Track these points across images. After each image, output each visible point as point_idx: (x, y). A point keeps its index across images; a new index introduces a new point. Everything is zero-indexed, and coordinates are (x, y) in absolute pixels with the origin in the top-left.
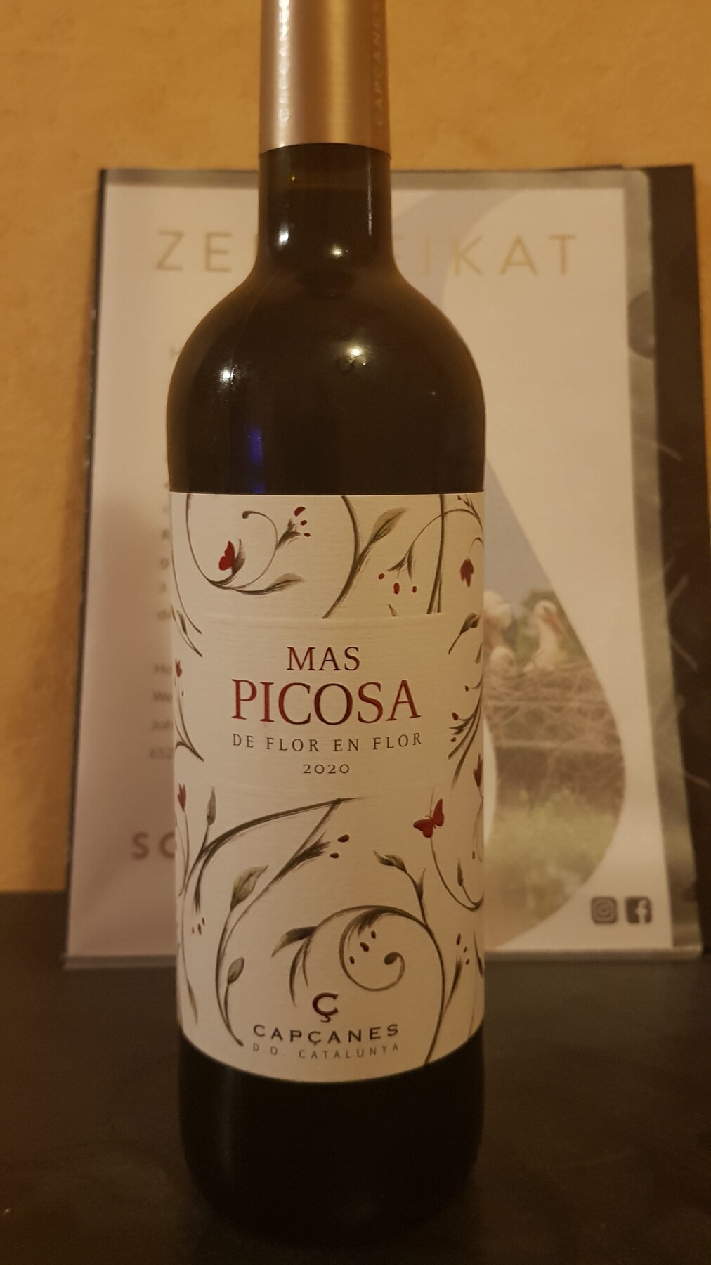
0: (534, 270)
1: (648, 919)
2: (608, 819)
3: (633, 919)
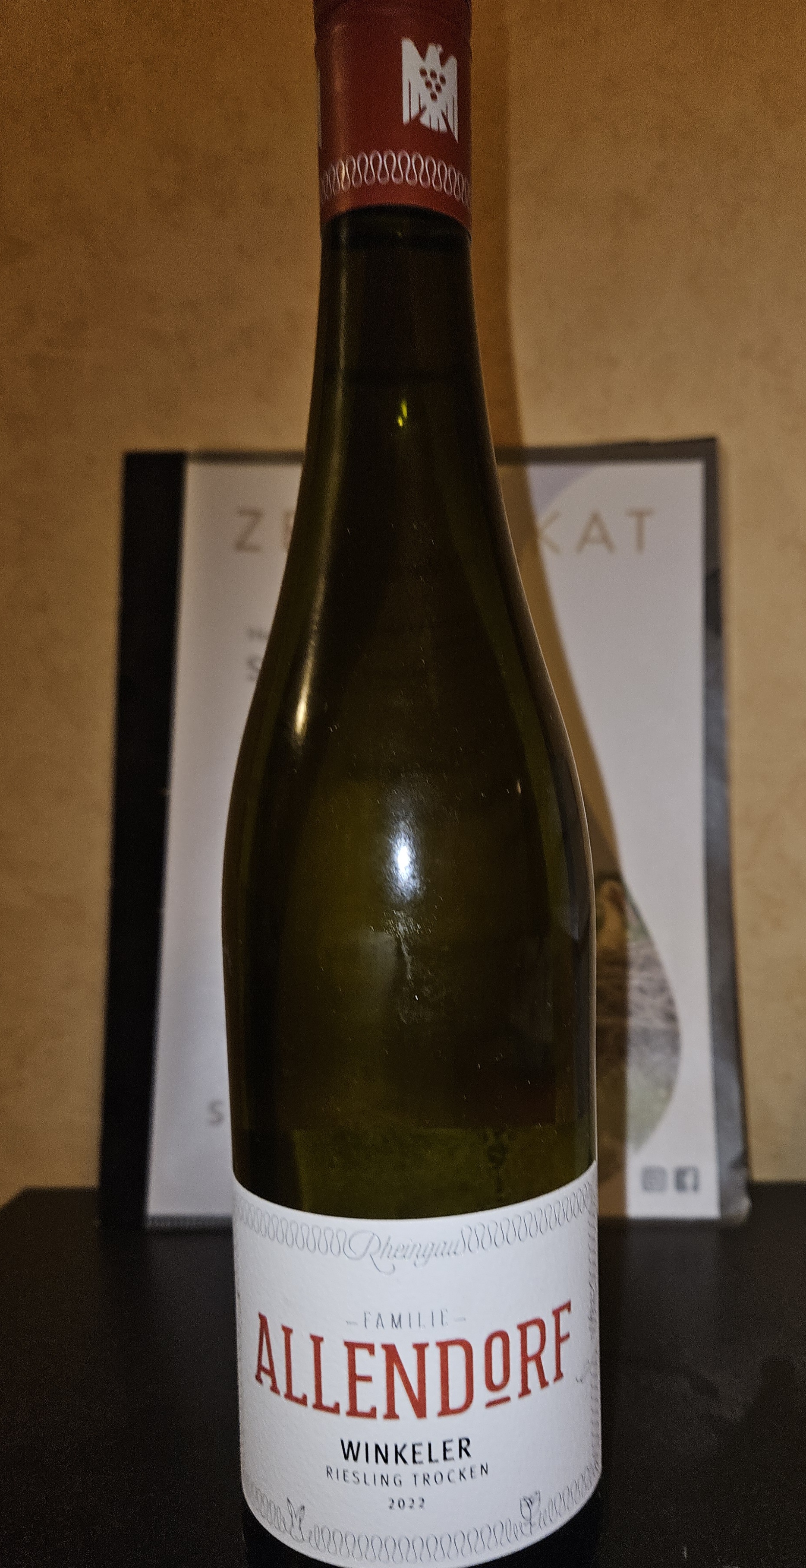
0: (611, 548)
1: (696, 1187)
2: (662, 1092)
3: (680, 1186)
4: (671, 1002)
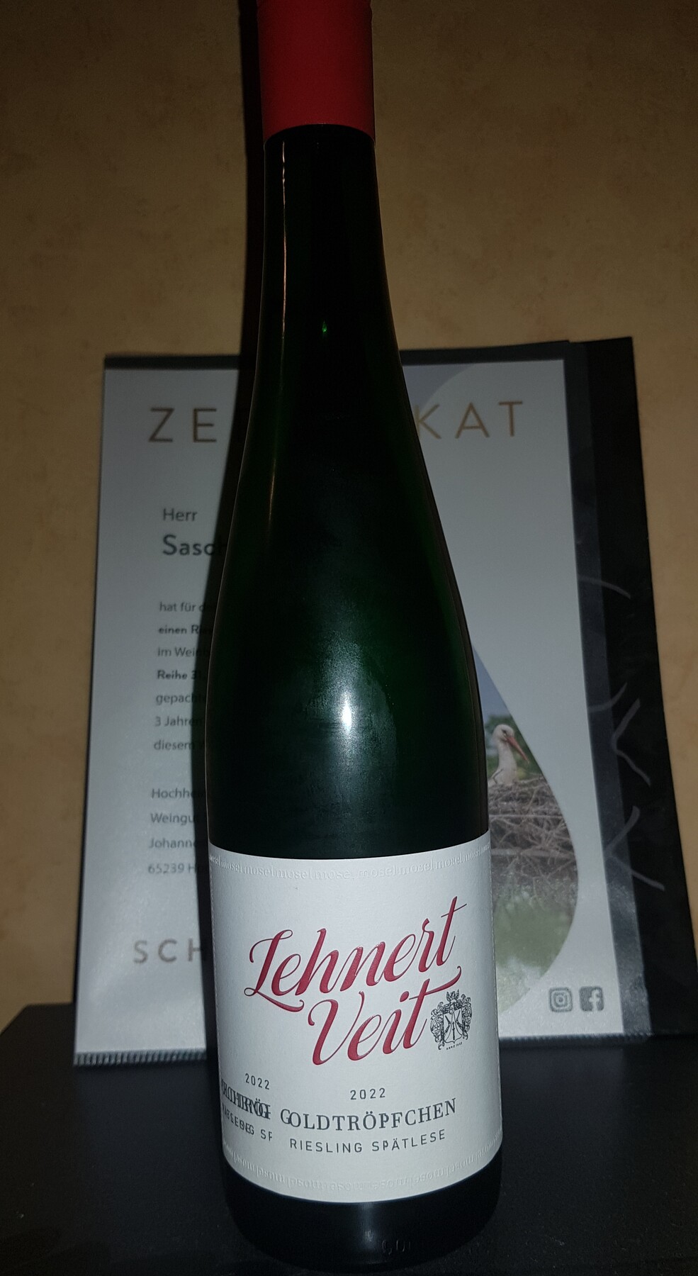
0: (487, 434)
1: (601, 1007)
2: (563, 917)
3: (586, 1007)
4: (566, 832)
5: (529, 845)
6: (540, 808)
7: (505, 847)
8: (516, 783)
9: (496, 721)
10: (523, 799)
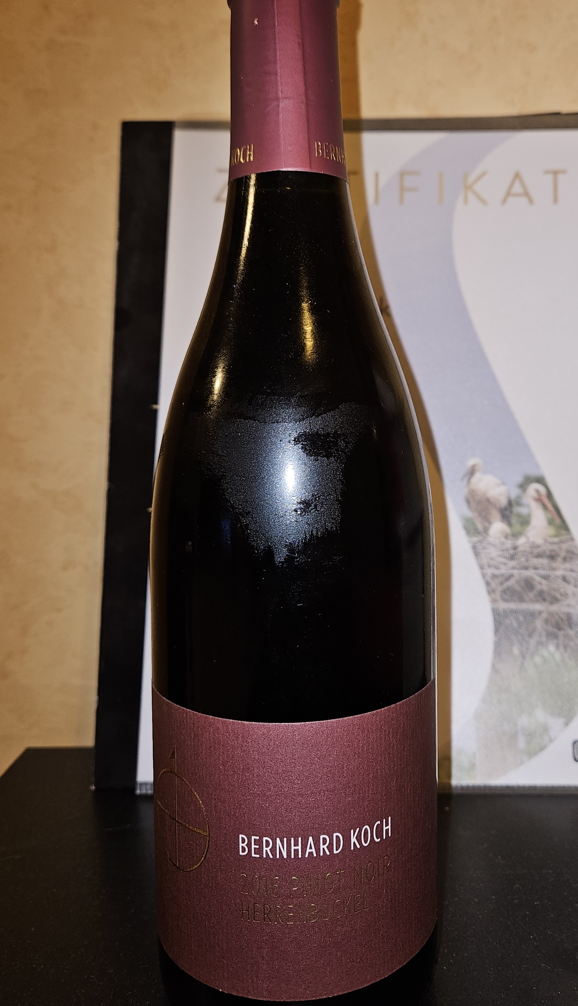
0: (531, 201)
5: (555, 600)
6: (568, 565)
7: (536, 601)
8: (546, 540)
9: (528, 481)
10: (552, 557)
